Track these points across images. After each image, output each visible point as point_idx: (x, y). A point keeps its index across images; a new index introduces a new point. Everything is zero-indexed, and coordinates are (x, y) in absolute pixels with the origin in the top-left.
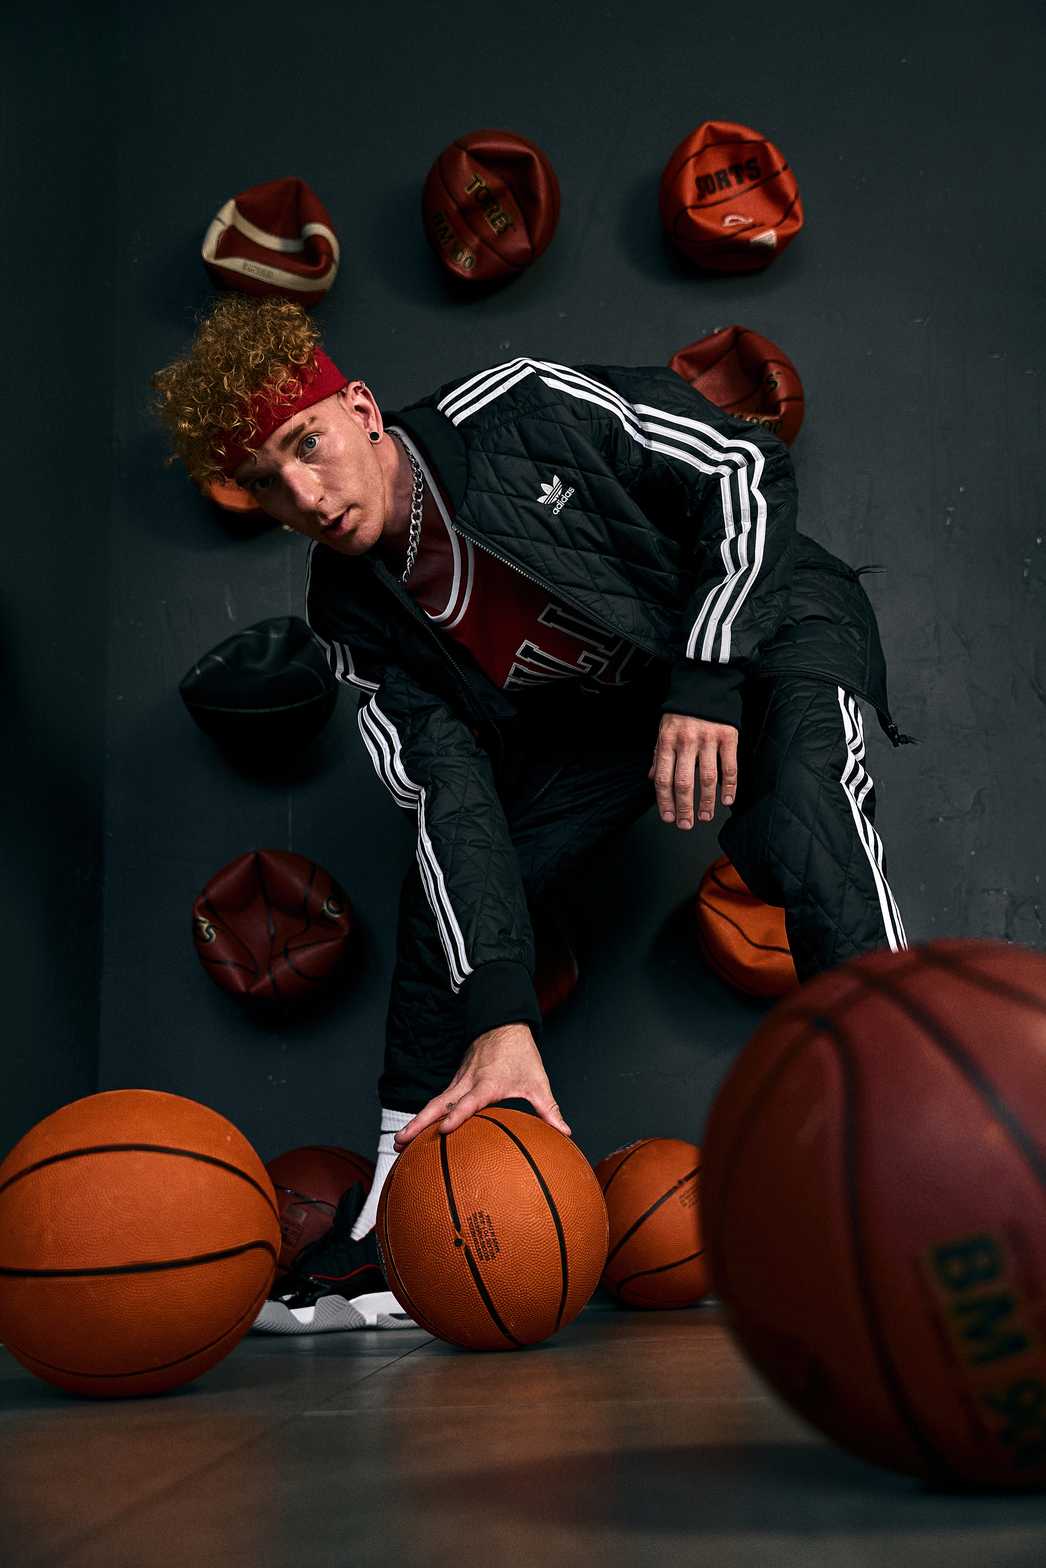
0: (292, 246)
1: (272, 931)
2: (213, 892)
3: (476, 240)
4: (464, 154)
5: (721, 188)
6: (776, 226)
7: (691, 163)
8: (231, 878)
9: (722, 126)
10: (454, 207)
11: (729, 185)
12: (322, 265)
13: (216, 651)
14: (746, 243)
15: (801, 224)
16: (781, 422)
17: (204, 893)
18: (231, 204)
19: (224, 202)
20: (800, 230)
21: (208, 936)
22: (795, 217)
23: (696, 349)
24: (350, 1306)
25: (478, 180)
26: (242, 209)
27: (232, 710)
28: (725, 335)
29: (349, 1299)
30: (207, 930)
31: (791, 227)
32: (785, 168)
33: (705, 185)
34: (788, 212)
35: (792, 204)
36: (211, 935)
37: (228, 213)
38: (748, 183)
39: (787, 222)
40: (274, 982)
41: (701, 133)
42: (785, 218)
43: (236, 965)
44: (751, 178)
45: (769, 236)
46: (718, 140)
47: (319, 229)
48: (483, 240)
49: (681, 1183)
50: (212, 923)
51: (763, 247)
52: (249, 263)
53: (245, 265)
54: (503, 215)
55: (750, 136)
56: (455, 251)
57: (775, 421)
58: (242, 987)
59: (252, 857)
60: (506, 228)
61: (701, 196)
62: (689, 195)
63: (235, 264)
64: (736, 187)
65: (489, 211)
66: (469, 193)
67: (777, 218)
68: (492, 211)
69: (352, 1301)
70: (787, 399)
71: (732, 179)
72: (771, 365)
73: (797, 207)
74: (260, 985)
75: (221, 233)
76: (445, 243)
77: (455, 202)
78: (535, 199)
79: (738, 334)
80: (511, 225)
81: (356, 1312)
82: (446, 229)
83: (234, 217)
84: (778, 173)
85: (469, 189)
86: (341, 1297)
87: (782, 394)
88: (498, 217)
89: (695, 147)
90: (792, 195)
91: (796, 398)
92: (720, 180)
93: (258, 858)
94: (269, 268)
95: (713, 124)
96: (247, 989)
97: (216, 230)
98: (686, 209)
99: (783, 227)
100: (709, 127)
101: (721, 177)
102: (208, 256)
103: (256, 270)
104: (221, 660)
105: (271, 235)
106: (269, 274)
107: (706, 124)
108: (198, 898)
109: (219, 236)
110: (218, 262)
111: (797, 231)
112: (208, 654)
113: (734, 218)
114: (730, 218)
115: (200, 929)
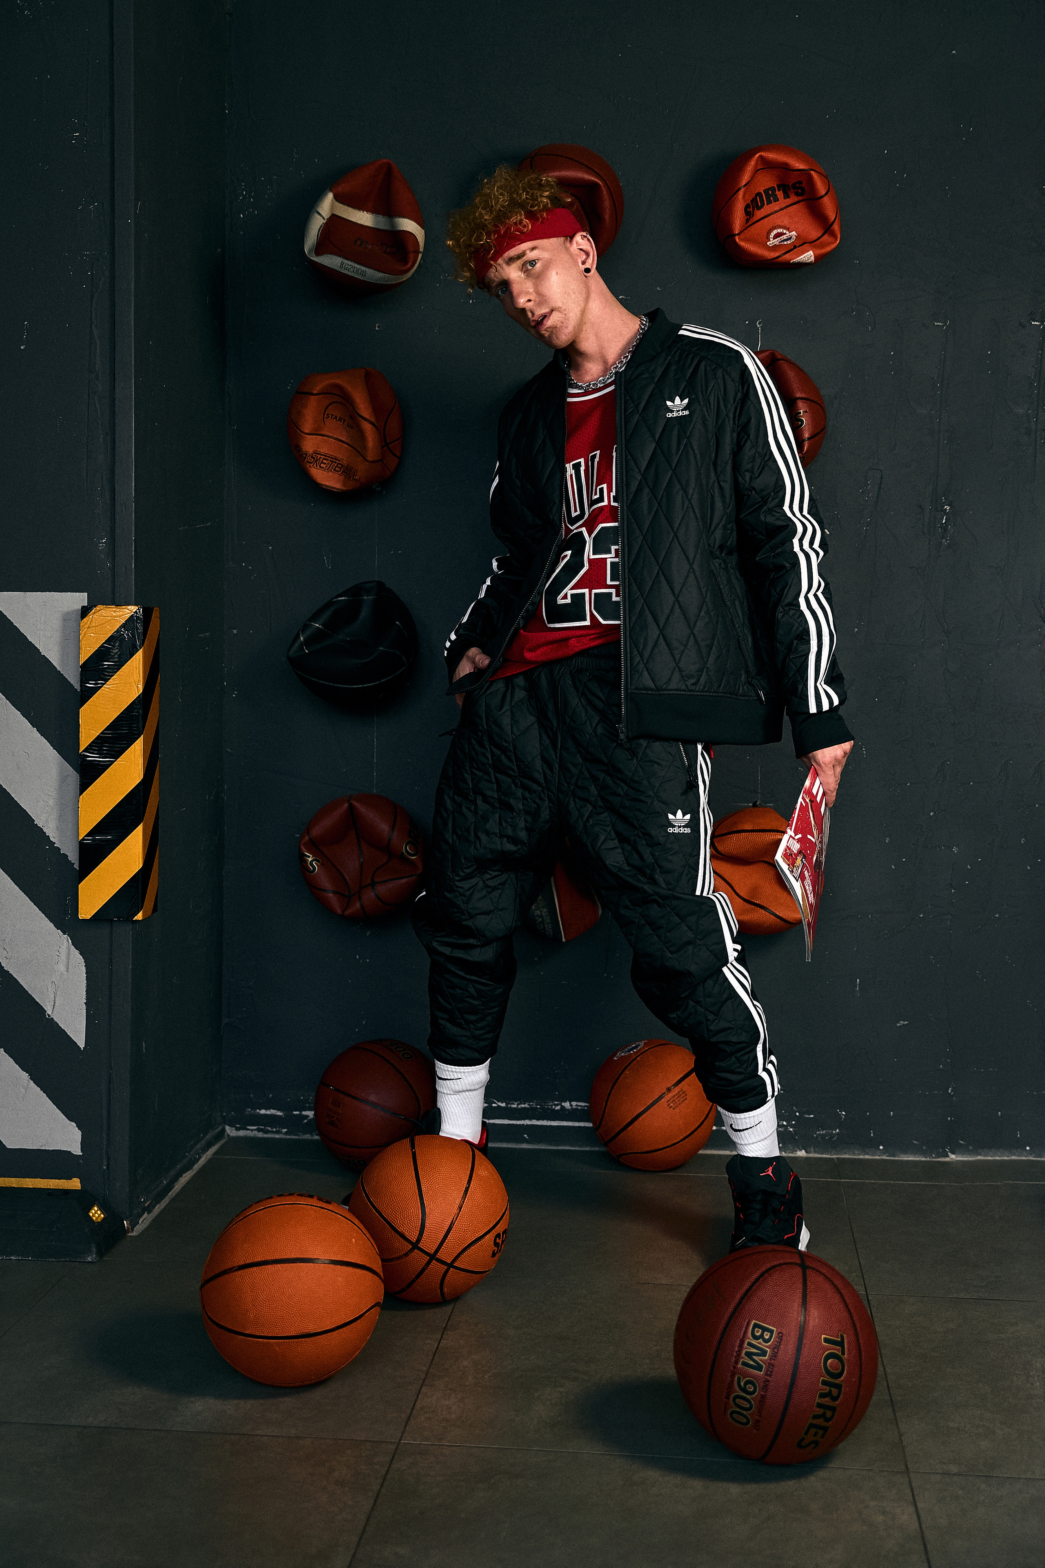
0: (381, 222)
1: (362, 861)
2: (315, 831)
5: (769, 202)
6: (814, 245)
7: (741, 193)
8: (330, 821)
9: (771, 156)
11: (776, 200)
12: (410, 263)
13: (314, 617)
14: (789, 261)
15: (838, 242)
17: (308, 831)
18: (330, 196)
19: (323, 196)
20: (837, 246)
21: (312, 868)
22: (833, 235)
26: (337, 198)
30: (312, 862)
31: (830, 245)
32: (826, 194)
33: (754, 204)
34: (827, 229)
35: (832, 225)
36: (314, 867)
37: (327, 205)
38: (793, 198)
39: (825, 241)
40: (363, 907)
41: (753, 163)
42: (824, 234)
43: (334, 892)
44: (797, 194)
45: (808, 256)
46: (768, 167)
47: (409, 225)
49: (669, 1090)
50: (314, 857)
51: (801, 266)
52: (346, 261)
53: (342, 263)
55: (798, 165)
58: (339, 911)
59: (346, 804)
61: (749, 216)
62: (738, 222)
63: (333, 260)
64: (783, 202)
67: (818, 237)
70: (810, 437)
71: (780, 194)
72: (800, 404)
73: (836, 227)
74: (353, 908)
75: (321, 227)
83: (332, 207)
84: (821, 197)
87: (807, 432)
89: (747, 176)
90: (832, 217)
92: (768, 197)
93: (351, 806)
94: (363, 268)
95: (763, 154)
96: (343, 912)
97: (316, 224)
98: (735, 235)
99: (822, 246)
100: (761, 156)
101: (770, 195)
102: (309, 251)
103: (352, 270)
104: (320, 626)
105: (363, 211)
106: (363, 273)
107: (758, 155)
108: (304, 837)
109: (319, 231)
110: (317, 259)
111: (834, 249)
112: (308, 619)
113: (779, 230)
114: (775, 232)
115: (305, 861)
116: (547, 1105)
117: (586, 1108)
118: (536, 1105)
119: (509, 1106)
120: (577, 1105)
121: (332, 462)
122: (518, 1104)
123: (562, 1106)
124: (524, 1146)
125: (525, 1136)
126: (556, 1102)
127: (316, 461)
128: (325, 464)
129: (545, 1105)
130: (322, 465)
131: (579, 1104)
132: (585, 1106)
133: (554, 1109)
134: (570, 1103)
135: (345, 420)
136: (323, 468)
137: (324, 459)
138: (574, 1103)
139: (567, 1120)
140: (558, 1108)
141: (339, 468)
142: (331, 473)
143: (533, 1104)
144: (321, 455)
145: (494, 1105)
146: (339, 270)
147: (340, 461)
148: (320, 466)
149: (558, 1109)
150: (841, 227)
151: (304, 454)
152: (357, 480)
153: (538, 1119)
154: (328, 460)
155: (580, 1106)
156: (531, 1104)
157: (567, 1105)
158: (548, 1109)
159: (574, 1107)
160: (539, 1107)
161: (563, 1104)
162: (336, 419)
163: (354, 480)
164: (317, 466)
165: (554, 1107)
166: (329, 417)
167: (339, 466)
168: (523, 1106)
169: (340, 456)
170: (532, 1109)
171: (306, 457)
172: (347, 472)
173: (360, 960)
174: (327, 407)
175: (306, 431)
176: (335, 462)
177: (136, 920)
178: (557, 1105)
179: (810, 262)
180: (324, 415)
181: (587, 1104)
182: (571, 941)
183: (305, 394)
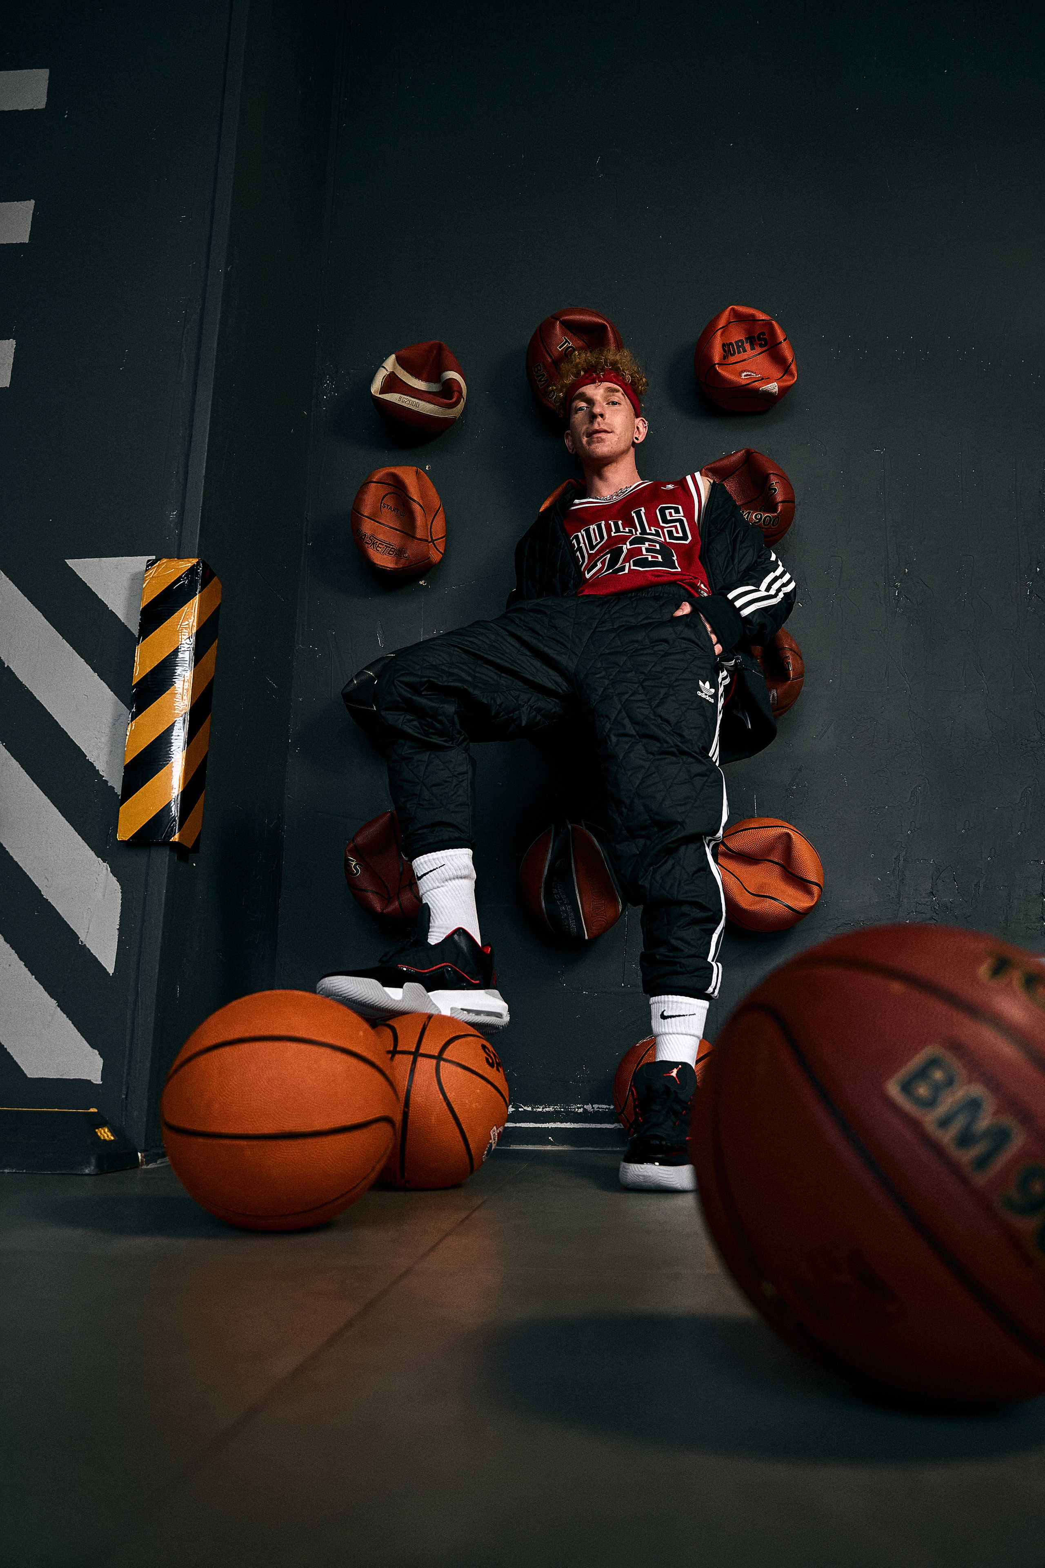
0: (434, 387)
1: (401, 869)
2: (360, 839)
4: (558, 323)
5: (739, 352)
6: (776, 380)
7: (719, 333)
8: (372, 830)
9: (740, 309)
10: (549, 360)
11: (745, 351)
12: (454, 400)
13: (368, 668)
14: (757, 390)
15: (795, 379)
16: (778, 518)
17: (353, 841)
18: (393, 356)
19: (387, 356)
20: (795, 383)
21: (355, 871)
22: (792, 375)
23: (718, 464)
25: (567, 341)
26: (400, 361)
28: (739, 454)
30: (355, 866)
31: (789, 381)
32: (785, 340)
33: (728, 350)
34: (787, 371)
35: (791, 364)
36: (357, 870)
37: (390, 363)
38: (759, 350)
39: (786, 377)
40: (401, 906)
41: (727, 312)
42: (784, 374)
43: (375, 892)
44: (761, 346)
45: (773, 387)
46: (740, 318)
47: (453, 375)
50: (358, 862)
51: (768, 394)
52: (405, 397)
53: (400, 398)
55: (762, 316)
57: (774, 517)
58: (379, 909)
59: (388, 815)
61: (725, 357)
62: (717, 355)
63: (393, 397)
64: (750, 352)
66: (560, 350)
67: (780, 375)
70: (783, 503)
71: (747, 346)
72: (773, 477)
73: (793, 367)
74: (391, 908)
75: (385, 377)
76: (541, 386)
77: (551, 357)
79: (749, 454)
83: (394, 365)
84: (781, 342)
85: (560, 348)
87: (780, 497)
89: (722, 323)
90: (790, 359)
91: (789, 501)
92: (738, 347)
94: (417, 401)
95: (735, 307)
96: (382, 910)
97: (382, 375)
98: (715, 364)
99: (783, 381)
100: (733, 309)
101: (740, 345)
102: (374, 392)
103: (408, 402)
104: (371, 674)
105: (419, 379)
106: (417, 405)
107: (731, 307)
108: (349, 844)
109: (383, 379)
110: (380, 396)
111: (793, 384)
112: (363, 669)
113: (748, 373)
114: (745, 373)
115: (349, 865)
116: (571, 1109)
117: (607, 1110)
118: (560, 1109)
119: (535, 1110)
120: (598, 1108)
121: (387, 547)
122: (543, 1108)
123: (584, 1108)
124: (549, 1148)
125: (550, 1138)
126: (578, 1105)
127: (373, 544)
128: (381, 548)
129: (568, 1108)
130: (378, 548)
131: (600, 1106)
132: (606, 1108)
133: (577, 1112)
134: (592, 1106)
135: (398, 510)
136: (379, 551)
137: (380, 544)
138: (596, 1106)
139: (589, 1122)
140: (581, 1110)
141: (392, 551)
142: (385, 556)
143: (558, 1108)
144: (378, 540)
145: (520, 1109)
146: (399, 403)
147: (393, 546)
148: (376, 549)
149: (581, 1112)
150: (797, 366)
151: (363, 536)
152: (407, 557)
153: (562, 1122)
154: (383, 545)
155: (601, 1108)
156: (555, 1107)
158: (571, 1112)
159: (596, 1109)
160: (563, 1110)
161: (585, 1106)
162: (391, 509)
163: (405, 557)
164: (374, 548)
165: (577, 1110)
166: (385, 507)
167: (392, 550)
168: (547, 1109)
169: (393, 542)
170: (556, 1112)
171: (365, 538)
172: (399, 553)
174: (384, 497)
175: (366, 515)
176: (389, 547)
177: (172, 841)
178: (580, 1108)
179: (774, 391)
180: (381, 503)
181: (608, 1107)
182: (593, 940)
183: (367, 483)
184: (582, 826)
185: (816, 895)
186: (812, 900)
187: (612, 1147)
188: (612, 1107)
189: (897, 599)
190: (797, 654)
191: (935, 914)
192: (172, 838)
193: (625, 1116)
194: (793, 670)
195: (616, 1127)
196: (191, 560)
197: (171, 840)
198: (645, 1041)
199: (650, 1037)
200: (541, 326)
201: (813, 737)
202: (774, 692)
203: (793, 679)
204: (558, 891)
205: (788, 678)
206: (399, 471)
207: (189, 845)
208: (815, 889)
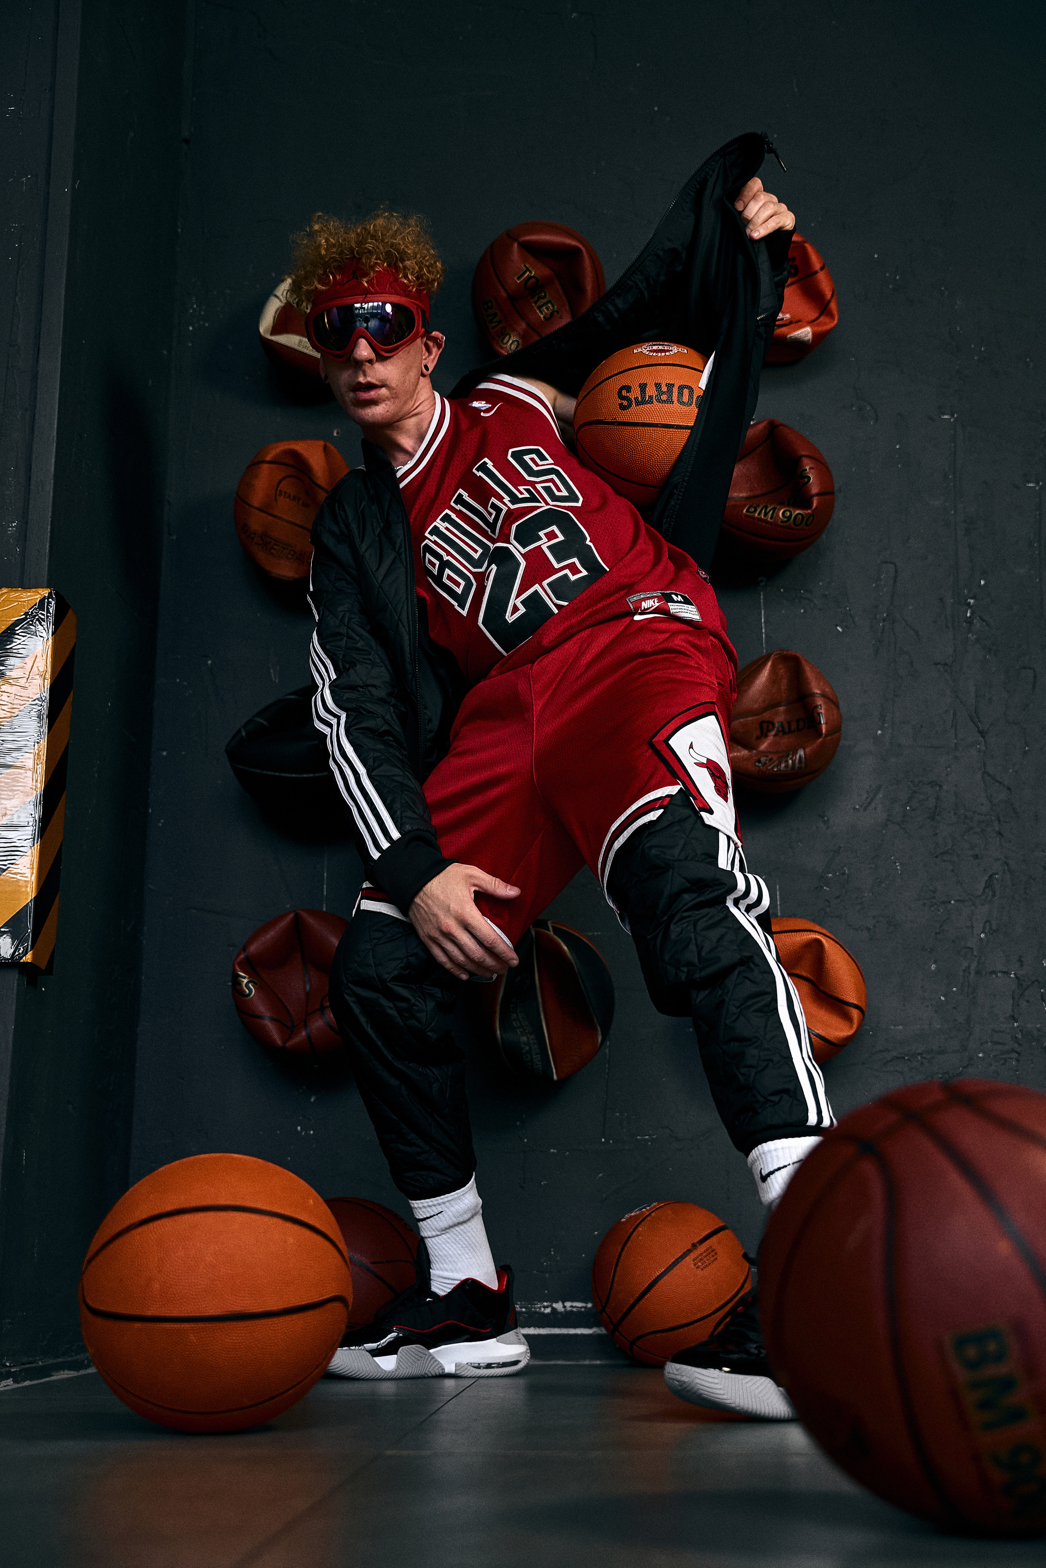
1: (308, 988)
2: (253, 948)
3: (524, 325)
4: (516, 245)
6: (811, 323)
8: (271, 935)
10: (504, 294)
13: (258, 715)
14: (786, 337)
15: (835, 322)
16: (813, 516)
17: (244, 949)
19: (281, 279)
20: (836, 326)
21: (247, 991)
22: (831, 316)
24: (430, 1355)
25: (528, 269)
27: (277, 774)
28: (761, 426)
29: (429, 1349)
30: (247, 985)
31: (828, 324)
32: (822, 269)
34: (824, 309)
35: (829, 302)
36: (250, 991)
39: (822, 319)
40: (309, 1037)
42: (820, 315)
43: (273, 1019)
45: (805, 333)
48: (528, 325)
49: (694, 1246)
50: (250, 979)
51: (799, 343)
53: (300, 341)
54: (550, 302)
56: (503, 334)
57: (807, 514)
58: (279, 1042)
59: (292, 915)
60: (552, 314)
63: (289, 340)
65: (536, 298)
66: (518, 282)
67: (813, 315)
68: (539, 298)
69: (432, 1351)
70: (818, 494)
72: (805, 461)
73: (833, 306)
74: (297, 1039)
75: (278, 309)
76: (493, 328)
77: (506, 290)
78: (582, 290)
79: (773, 428)
80: (557, 312)
81: (436, 1360)
82: (495, 315)
84: (816, 272)
85: (519, 278)
86: (422, 1347)
87: (815, 490)
88: (547, 303)
90: (828, 294)
91: (828, 493)
93: (297, 917)
96: (284, 1044)
97: (273, 307)
99: (819, 325)
102: (265, 331)
108: (239, 954)
109: (276, 313)
110: (274, 338)
111: (834, 327)
112: (254, 717)
115: (240, 984)
116: (535, 1308)
117: (583, 1310)
118: (521, 1308)
120: (571, 1306)
121: (284, 548)
123: (553, 1308)
126: (545, 1304)
127: (266, 544)
128: (276, 550)
129: (532, 1308)
130: (273, 551)
131: (575, 1304)
132: (581, 1308)
133: (543, 1314)
134: (562, 1304)
135: (299, 499)
136: (273, 554)
137: (275, 544)
138: (568, 1304)
139: (559, 1327)
140: (548, 1310)
141: (291, 555)
142: (283, 561)
144: (272, 539)
146: (296, 347)
147: (291, 546)
148: (270, 552)
149: (548, 1313)
150: (838, 303)
151: (251, 534)
154: (278, 546)
155: (575, 1307)
157: (559, 1306)
158: (536, 1312)
159: (569, 1309)
160: (524, 1310)
161: (554, 1305)
162: (290, 498)
164: (266, 550)
165: (543, 1309)
166: (282, 496)
167: (292, 552)
169: (292, 542)
171: (253, 538)
172: (301, 557)
173: (301, 1132)
174: (280, 482)
175: (256, 504)
176: (287, 549)
177: (24, 962)
178: (547, 1307)
179: (807, 338)
180: (277, 489)
181: (584, 1305)
182: (563, 1081)
183: (256, 464)
184: (549, 931)
185: (856, 1021)
186: (851, 1027)
187: (591, 1359)
188: (590, 1305)
189: (969, 621)
190: (832, 701)
191: (1016, 1045)
192: (24, 958)
193: (607, 1314)
194: (826, 723)
195: (596, 1332)
196: (40, 591)
197: (22, 961)
198: (633, 1214)
199: (640, 1210)
200: (492, 246)
201: (855, 809)
202: (801, 752)
203: (826, 736)
204: (518, 1016)
205: (819, 734)
206: (299, 447)
207: (43, 965)
208: (855, 1013)
